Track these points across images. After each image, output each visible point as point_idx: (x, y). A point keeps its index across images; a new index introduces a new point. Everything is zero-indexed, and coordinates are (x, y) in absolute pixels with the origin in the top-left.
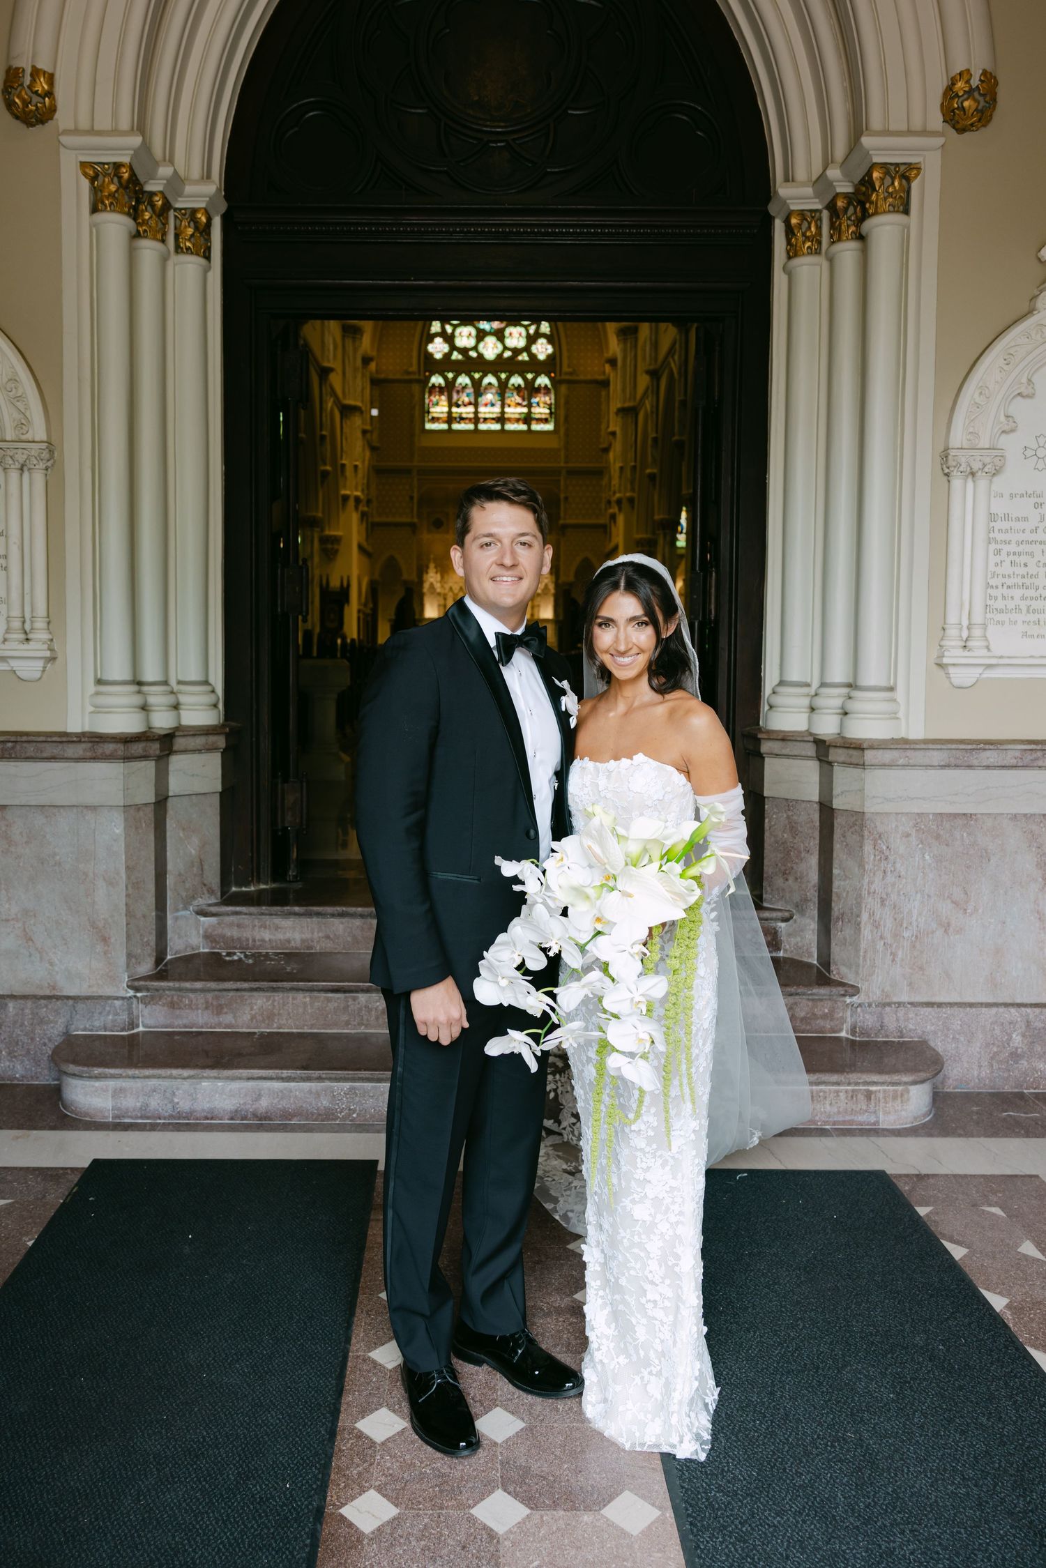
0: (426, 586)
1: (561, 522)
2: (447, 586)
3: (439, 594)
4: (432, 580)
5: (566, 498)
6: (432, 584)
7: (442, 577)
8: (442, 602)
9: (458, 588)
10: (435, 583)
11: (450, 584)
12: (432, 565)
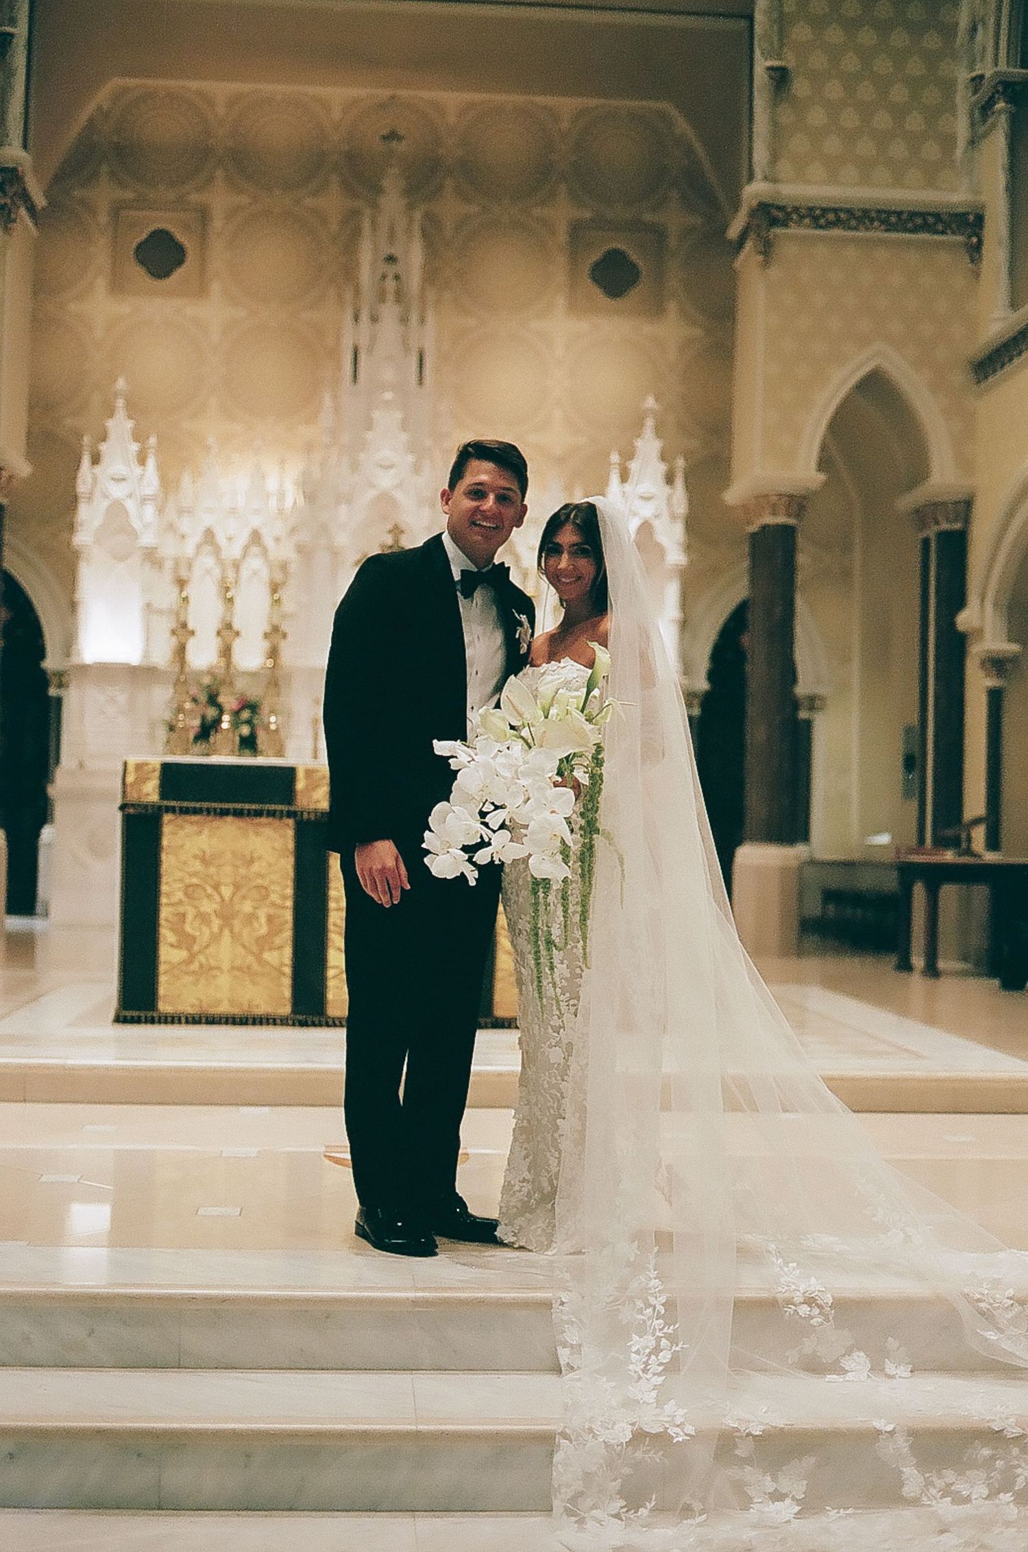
0: (90, 517)
1: (755, 190)
2: (192, 529)
3: (151, 557)
4: (117, 491)
5: (781, 78)
6: (117, 509)
7: (168, 484)
8: (167, 596)
9: (243, 538)
10: (130, 505)
11: (208, 521)
12: (120, 426)
